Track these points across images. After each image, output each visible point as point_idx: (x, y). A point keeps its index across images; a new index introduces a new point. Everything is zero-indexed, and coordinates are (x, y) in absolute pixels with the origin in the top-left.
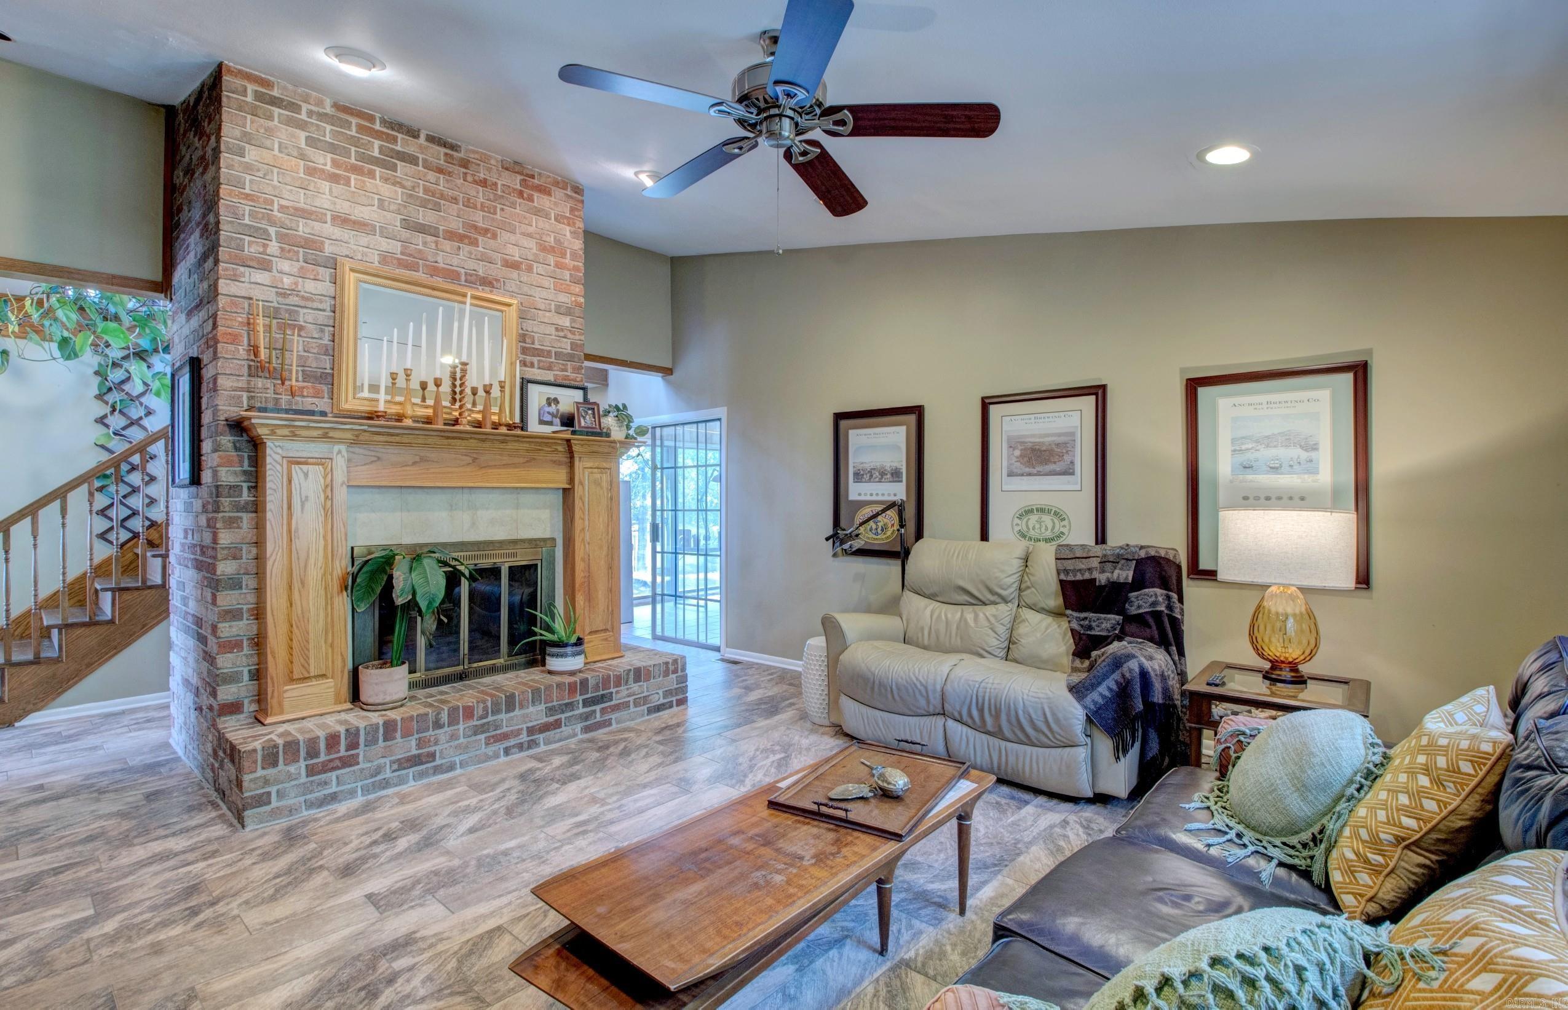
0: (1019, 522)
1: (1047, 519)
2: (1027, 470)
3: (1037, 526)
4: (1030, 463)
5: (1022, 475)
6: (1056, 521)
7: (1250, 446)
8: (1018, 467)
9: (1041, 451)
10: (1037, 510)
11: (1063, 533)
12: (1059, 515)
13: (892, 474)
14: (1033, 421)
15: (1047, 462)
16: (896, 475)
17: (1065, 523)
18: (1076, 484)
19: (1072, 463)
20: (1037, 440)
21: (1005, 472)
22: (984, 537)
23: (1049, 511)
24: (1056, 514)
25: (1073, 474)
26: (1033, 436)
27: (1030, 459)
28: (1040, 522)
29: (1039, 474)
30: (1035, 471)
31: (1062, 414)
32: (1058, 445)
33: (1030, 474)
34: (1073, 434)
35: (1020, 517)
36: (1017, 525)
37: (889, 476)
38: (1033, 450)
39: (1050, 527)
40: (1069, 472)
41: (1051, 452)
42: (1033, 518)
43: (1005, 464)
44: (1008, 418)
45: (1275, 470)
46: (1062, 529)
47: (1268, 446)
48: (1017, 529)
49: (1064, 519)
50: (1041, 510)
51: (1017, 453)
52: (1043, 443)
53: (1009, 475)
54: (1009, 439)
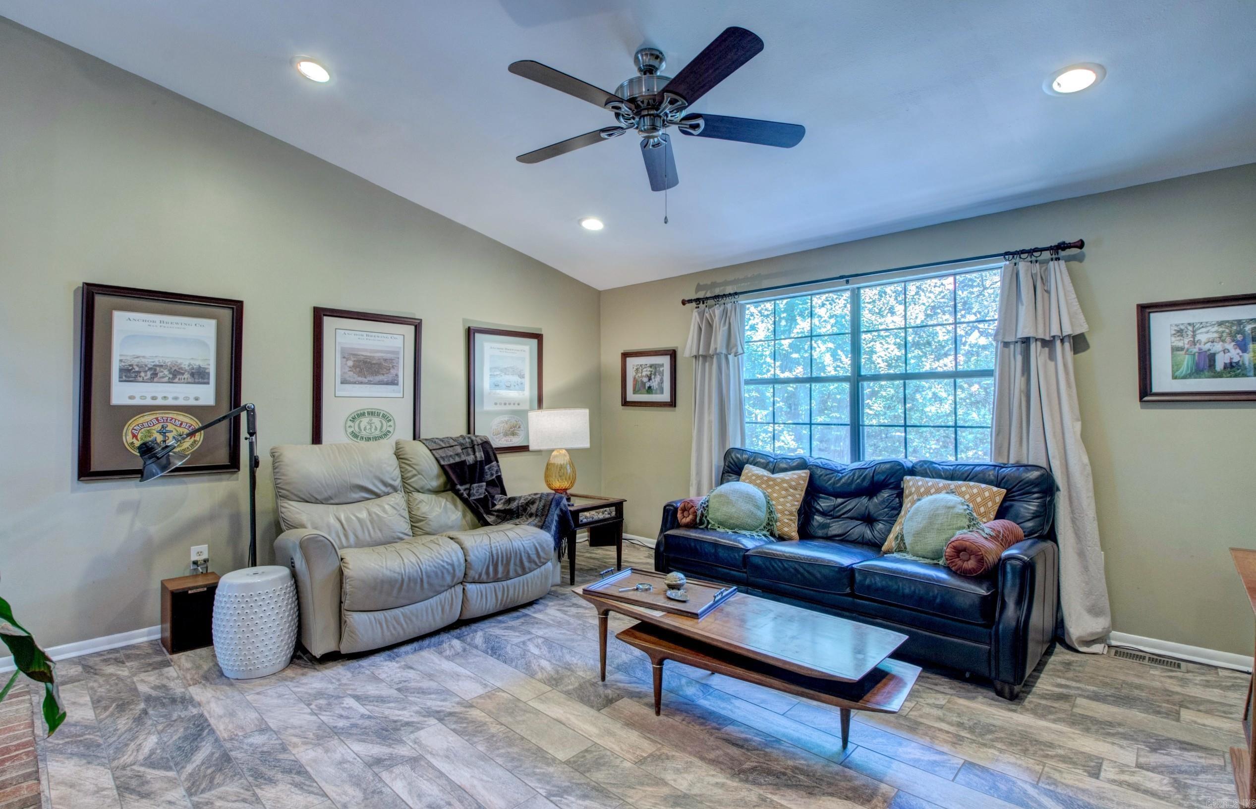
0: (352, 424)
1: (376, 421)
2: (360, 379)
3: (368, 427)
4: (361, 373)
5: (355, 383)
6: (384, 422)
7: (498, 373)
8: (351, 375)
9: (372, 364)
10: (368, 413)
11: (389, 432)
12: (386, 417)
13: (192, 375)
14: (365, 337)
15: (377, 373)
16: (198, 376)
17: (391, 423)
18: (400, 392)
19: (397, 375)
20: (369, 354)
21: (338, 380)
22: (317, 438)
23: (378, 415)
24: (384, 416)
25: (397, 384)
26: (366, 350)
27: (361, 369)
28: (370, 423)
29: (369, 383)
30: (366, 380)
31: (389, 336)
32: (385, 360)
33: (361, 383)
34: (397, 353)
35: (353, 419)
36: (350, 427)
37: (186, 376)
38: (365, 362)
39: (379, 428)
40: (394, 382)
41: (380, 365)
42: (365, 421)
43: (338, 372)
44: (343, 332)
45: (508, 387)
46: (389, 429)
47: (505, 374)
48: (350, 430)
49: (390, 420)
50: (372, 414)
51: (350, 363)
52: (373, 357)
53: (342, 383)
54: (343, 351)
